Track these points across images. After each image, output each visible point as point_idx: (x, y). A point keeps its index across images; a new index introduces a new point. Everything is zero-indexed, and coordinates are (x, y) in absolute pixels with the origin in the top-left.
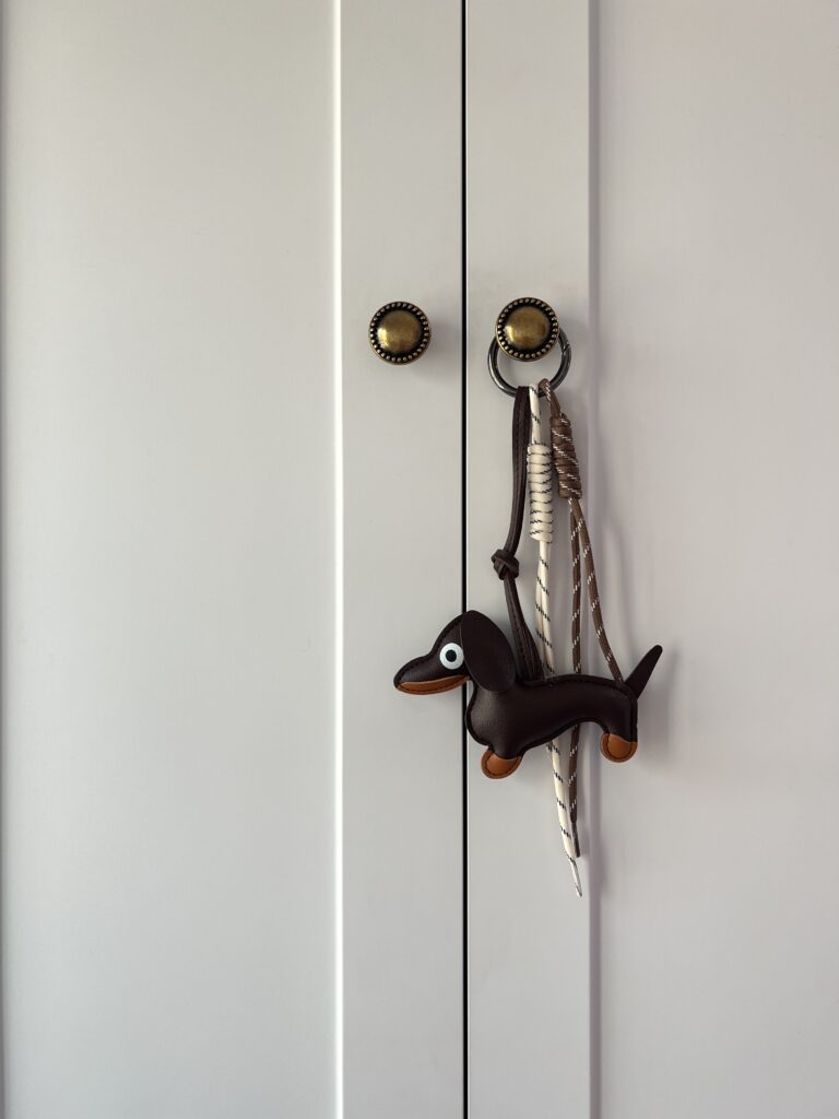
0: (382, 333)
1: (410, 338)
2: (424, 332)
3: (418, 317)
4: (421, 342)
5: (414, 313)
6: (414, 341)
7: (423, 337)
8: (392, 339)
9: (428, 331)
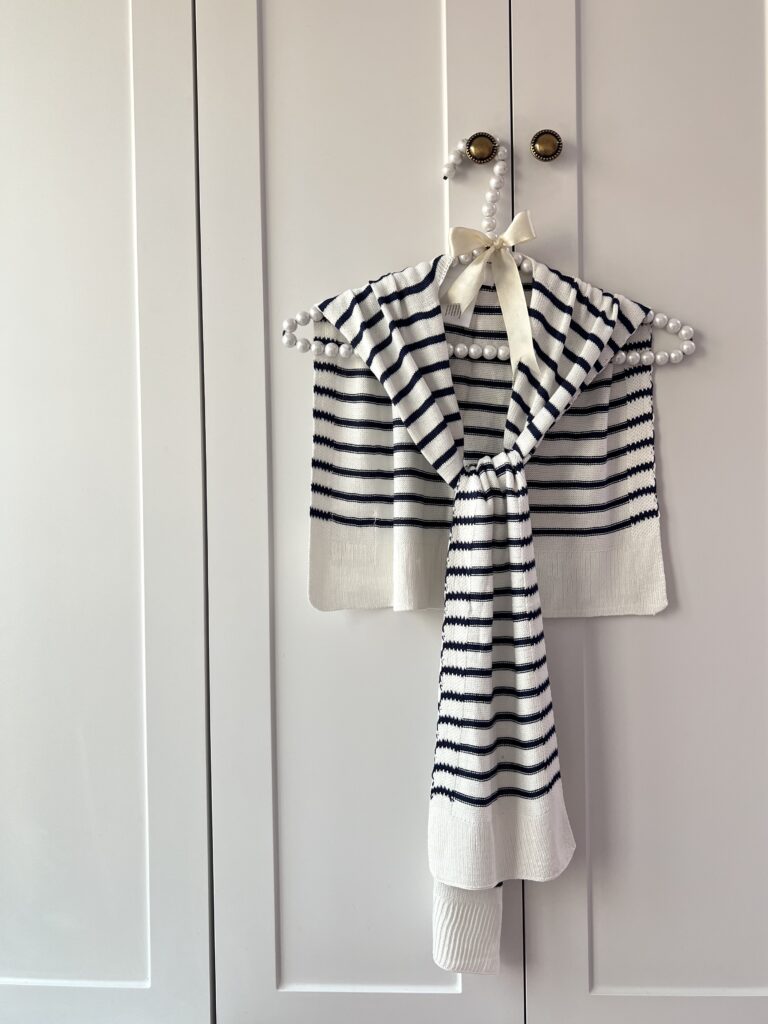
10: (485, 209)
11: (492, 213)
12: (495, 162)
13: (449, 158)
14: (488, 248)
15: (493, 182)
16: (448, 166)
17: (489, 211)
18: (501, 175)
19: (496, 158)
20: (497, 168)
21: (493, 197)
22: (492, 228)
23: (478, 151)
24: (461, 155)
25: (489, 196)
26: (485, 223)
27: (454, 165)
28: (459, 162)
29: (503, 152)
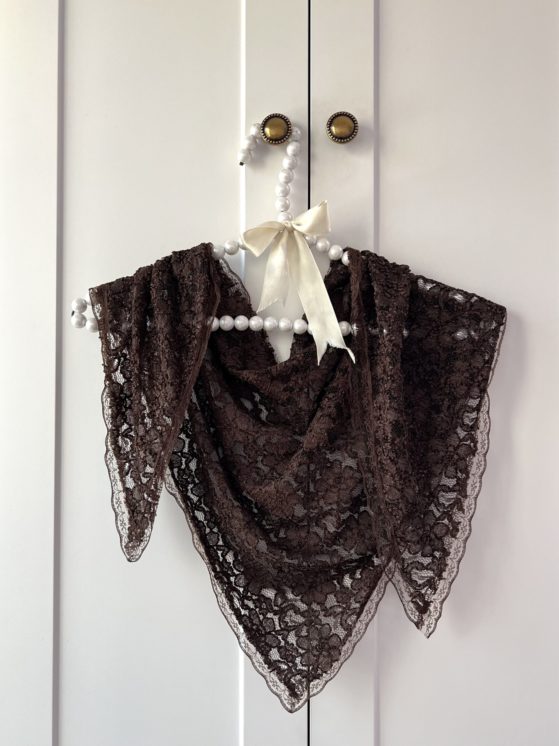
0: (267, 130)
1: (280, 132)
3: (287, 122)
5: (285, 120)
6: (284, 134)
7: (288, 133)
8: (272, 133)
9: (291, 130)
10: (279, 190)
11: (286, 193)
12: (289, 143)
13: (244, 143)
15: (286, 163)
16: (244, 151)
17: (283, 192)
18: (295, 155)
19: (290, 140)
20: (291, 149)
21: (286, 178)
22: (286, 208)
23: (274, 133)
24: (254, 138)
25: (282, 176)
26: (279, 204)
27: (249, 150)
28: (254, 146)
29: (296, 132)
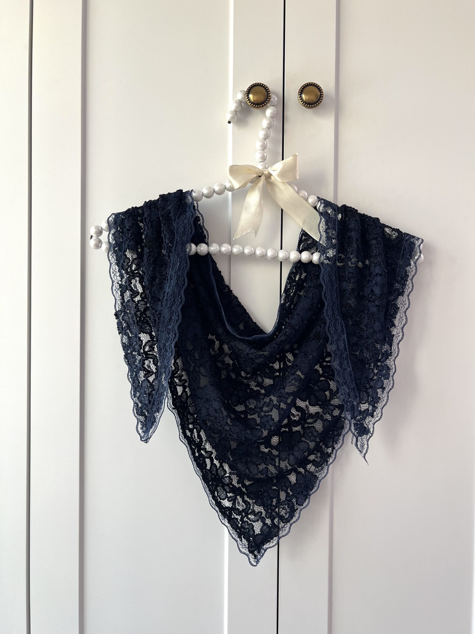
0: (251, 96)
1: (261, 98)
2: (268, 96)
3: (267, 90)
4: (266, 100)
5: (265, 88)
6: (264, 100)
7: (267, 98)
9: (270, 96)
10: (258, 145)
11: (264, 148)
12: (268, 107)
13: (232, 106)
14: (260, 176)
15: (265, 123)
16: (232, 112)
17: (262, 146)
18: (272, 117)
19: (268, 105)
20: (269, 112)
21: (265, 135)
22: (264, 159)
23: (256, 98)
24: (240, 102)
25: (261, 134)
26: (258, 156)
27: (236, 112)
28: (240, 108)
29: (274, 99)
